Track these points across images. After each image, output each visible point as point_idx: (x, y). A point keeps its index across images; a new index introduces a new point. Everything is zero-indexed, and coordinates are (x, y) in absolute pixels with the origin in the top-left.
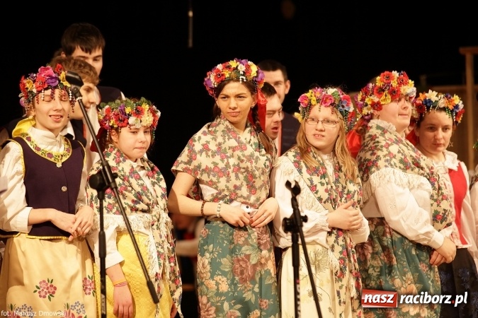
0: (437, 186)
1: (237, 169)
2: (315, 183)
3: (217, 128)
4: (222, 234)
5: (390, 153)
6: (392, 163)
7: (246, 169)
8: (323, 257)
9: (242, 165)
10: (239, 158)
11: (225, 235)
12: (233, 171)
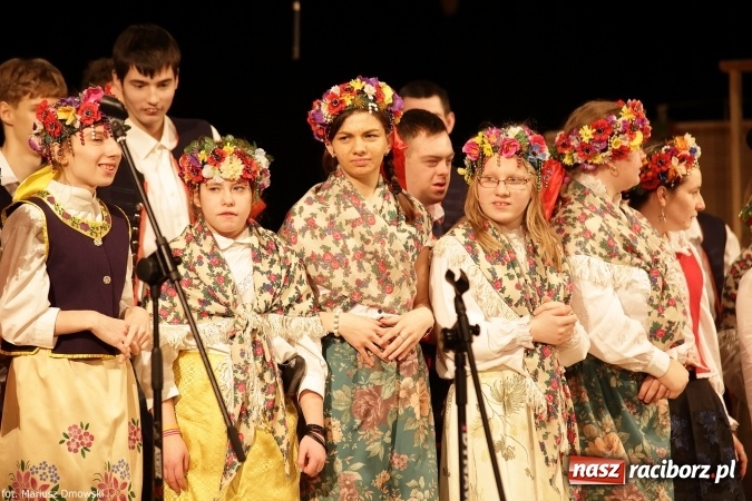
0: (660, 283)
1: (361, 254)
2: (499, 276)
3: (330, 192)
4: (338, 352)
5: (586, 230)
6: (588, 247)
7: (375, 254)
8: (515, 389)
9: (369, 248)
10: (362, 237)
11: (342, 354)
12: (354, 258)
